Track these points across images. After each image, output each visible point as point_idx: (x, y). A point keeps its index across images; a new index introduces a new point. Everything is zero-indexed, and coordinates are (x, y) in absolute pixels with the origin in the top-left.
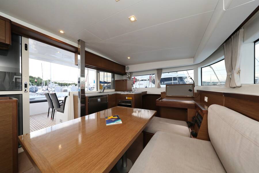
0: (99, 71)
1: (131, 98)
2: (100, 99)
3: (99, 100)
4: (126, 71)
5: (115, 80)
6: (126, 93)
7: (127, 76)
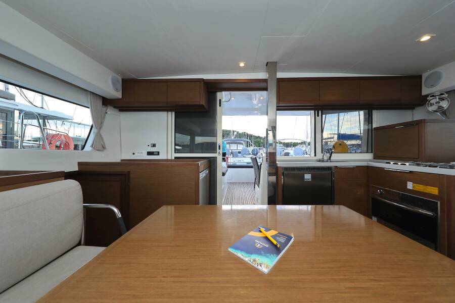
0: (320, 112)
1: (434, 191)
2: (310, 175)
3: (308, 177)
4: (425, 91)
5: (374, 126)
6: (408, 167)
7: (434, 108)
